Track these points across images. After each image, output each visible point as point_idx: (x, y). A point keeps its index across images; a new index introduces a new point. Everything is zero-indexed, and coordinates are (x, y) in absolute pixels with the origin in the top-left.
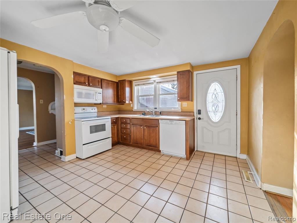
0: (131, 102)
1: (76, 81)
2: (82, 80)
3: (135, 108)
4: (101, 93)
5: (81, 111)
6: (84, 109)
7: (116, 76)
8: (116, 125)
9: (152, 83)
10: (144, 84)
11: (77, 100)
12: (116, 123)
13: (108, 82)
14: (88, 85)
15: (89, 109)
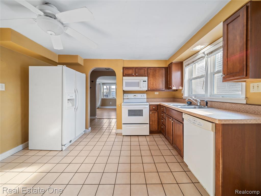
0: (180, 88)
1: (125, 74)
2: (130, 72)
3: (186, 94)
4: (146, 81)
5: (133, 98)
6: (135, 96)
7: (166, 61)
8: (157, 112)
9: (202, 57)
10: (193, 62)
11: (126, 89)
12: (157, 111)
13: (155, 69)
14: (135, 75)
15: (139, 96)
